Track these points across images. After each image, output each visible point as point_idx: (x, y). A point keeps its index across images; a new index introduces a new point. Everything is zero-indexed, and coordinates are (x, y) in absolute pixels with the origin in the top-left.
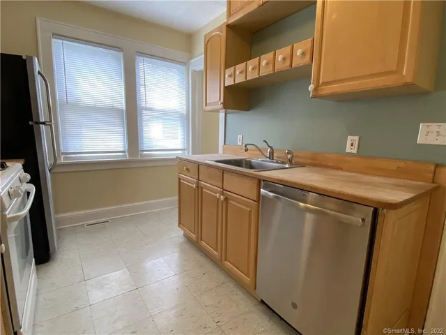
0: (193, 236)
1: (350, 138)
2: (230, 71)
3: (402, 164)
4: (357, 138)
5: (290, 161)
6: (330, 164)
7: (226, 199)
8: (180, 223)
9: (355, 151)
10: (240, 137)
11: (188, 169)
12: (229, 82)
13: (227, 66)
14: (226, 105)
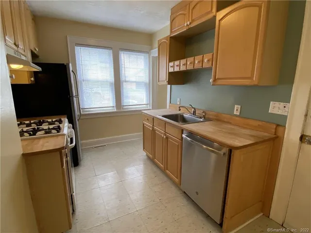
0: (151, 156)
1: (236, 106)
2: (171, 64)
3: (260, 123)
4: (240, 106)
5: (204, 117)
6: (225, 120)
7: (167, 138)
8: (144, 148)
9: (238, 114)
10: (178, 99)
11: (148, 119)
12: (171, 70)
13: (170, 61)
14: (170, 83)
